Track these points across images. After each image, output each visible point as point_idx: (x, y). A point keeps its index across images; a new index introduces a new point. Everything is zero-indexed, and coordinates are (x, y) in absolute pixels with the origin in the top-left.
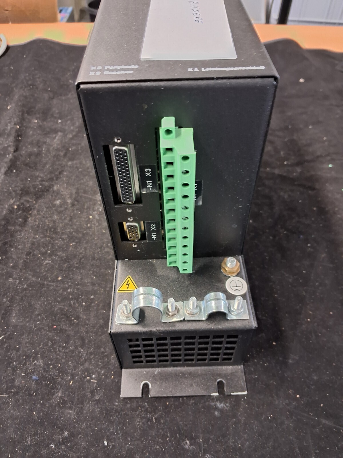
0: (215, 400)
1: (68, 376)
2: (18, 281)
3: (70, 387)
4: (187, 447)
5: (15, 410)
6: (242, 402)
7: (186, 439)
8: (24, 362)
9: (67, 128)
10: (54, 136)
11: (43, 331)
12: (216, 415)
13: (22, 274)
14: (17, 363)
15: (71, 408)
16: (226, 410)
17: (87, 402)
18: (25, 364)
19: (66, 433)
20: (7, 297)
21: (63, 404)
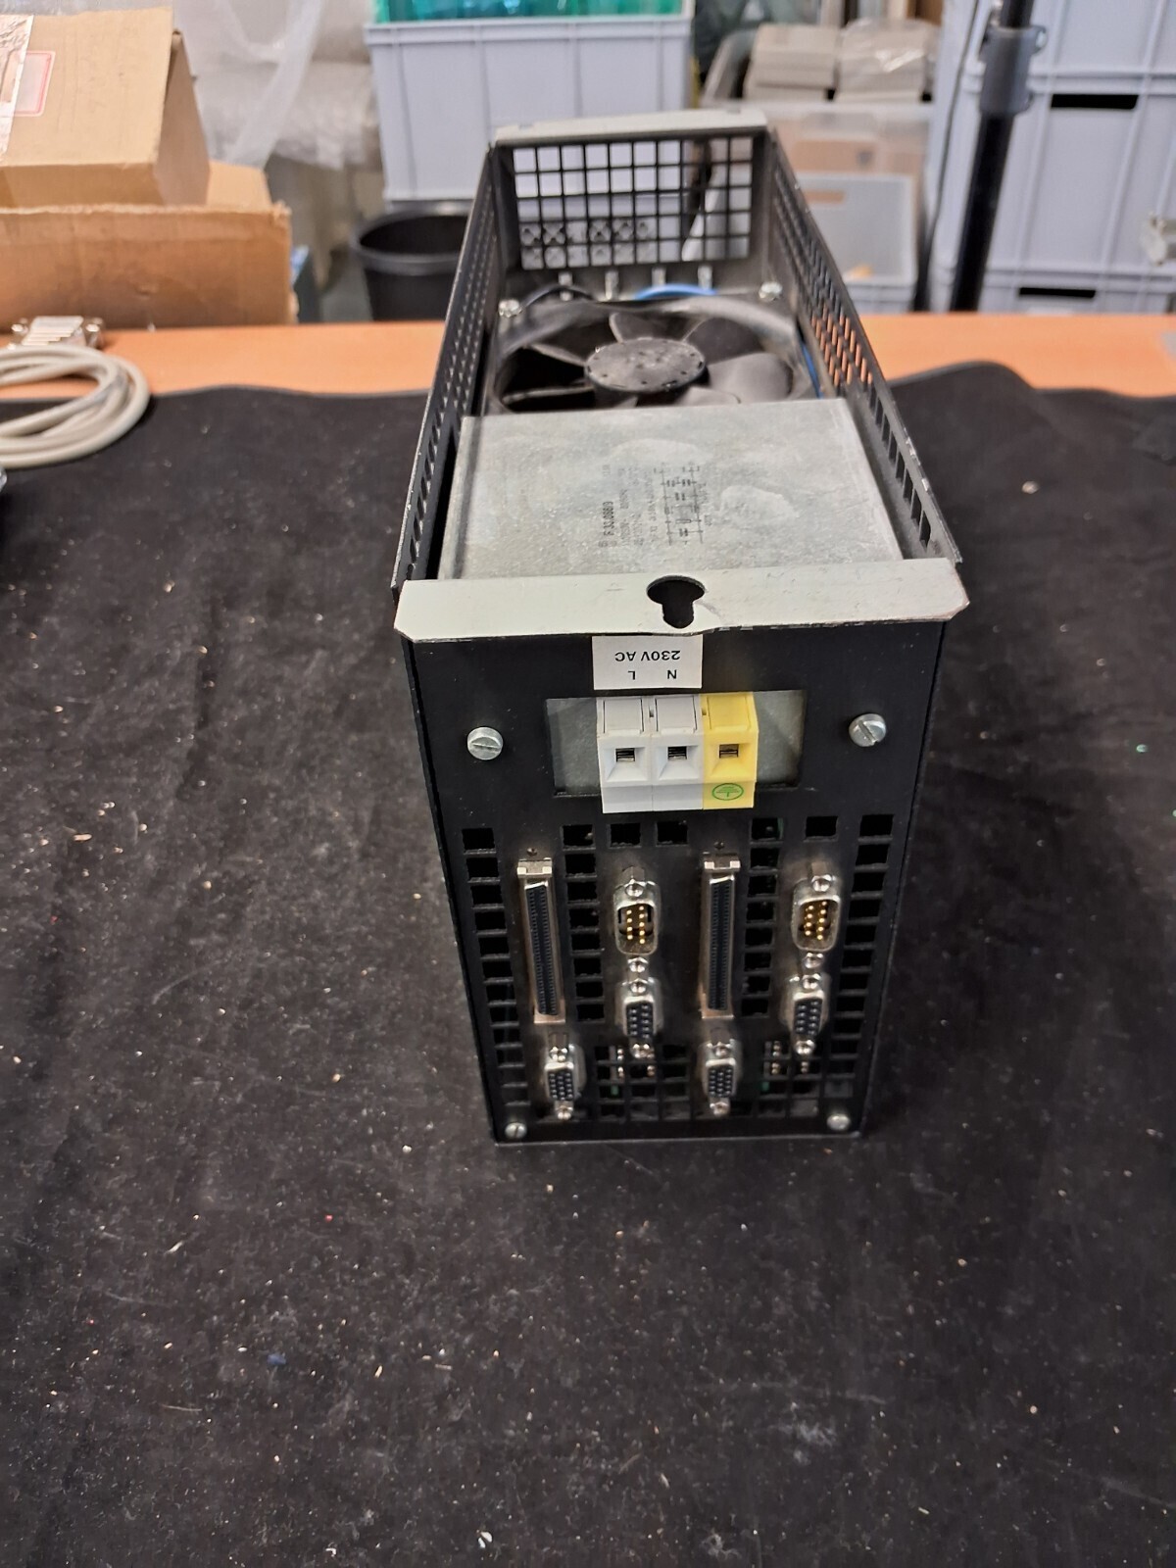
0: (795, 1418)
1: (369, 1354)
2: (217, 1084)
3: (374, 1383)
4: (714, 1551)
5: (221, 1453)
6: (873, 1426)
7: (713, 1531)
8: (242, 1315)
9: (340, 637)
10: (304, 658)
11: (294, 1227)
12: (797, 1460)
13: (229, 1062)
14: (222, 1317)
15: (380, 1445)
16: (826, 1446)
17: (427, 1428)
18: (246, 1320)
19: (369, 1514)
20: (189, 1132)
21: (357, 1433)
